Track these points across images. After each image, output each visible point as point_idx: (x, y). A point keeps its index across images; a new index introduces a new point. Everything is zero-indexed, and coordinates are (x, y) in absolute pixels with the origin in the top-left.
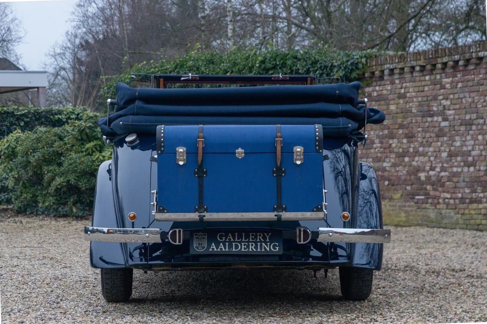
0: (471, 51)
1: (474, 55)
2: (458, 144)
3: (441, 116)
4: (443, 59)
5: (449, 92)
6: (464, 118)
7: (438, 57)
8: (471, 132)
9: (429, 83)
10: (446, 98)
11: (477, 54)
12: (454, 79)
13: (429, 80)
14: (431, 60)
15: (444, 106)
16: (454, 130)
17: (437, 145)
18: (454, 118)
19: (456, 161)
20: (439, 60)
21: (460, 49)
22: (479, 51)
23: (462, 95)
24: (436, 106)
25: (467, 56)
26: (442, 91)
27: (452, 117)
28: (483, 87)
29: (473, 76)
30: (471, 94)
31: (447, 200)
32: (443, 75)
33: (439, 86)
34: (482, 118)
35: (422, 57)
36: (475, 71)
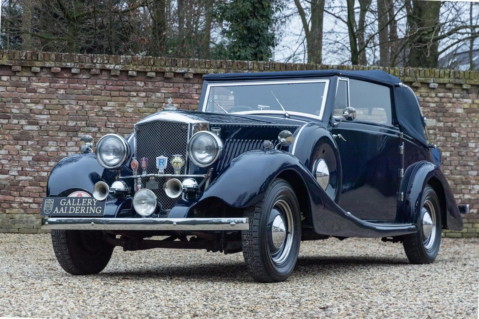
0: (95, 61)
1: (98, 66)
2: (53, 149)
3: (26, 119)
4: (45, 64)
5: (44, 96)
6: (65, 124)
7: (37, 60)
8: (76, 139)
9: (8, 84)
10: (37, 102)
11: (105, 66)
12: (52, 85)
13: (7, 81)
14: (22, 61)
15: (31, 110)
16: (48, 135)
17: (15, 148)
18: (48, 123)
19: (48, 166)
20: (38, 64)
21: (77, 57)
22: (106, 64)
23: (64, 102)
24: (17, 109)
25: (87, 65)
26: (30, 94)
27: (45, 122)
28: (99, 96)
29: (85, 85)
30: (79, 102)
31: (24, 205)
32: (34, 79)
33: (25, 89)
34: (95, 126)
35: (5, 57)
36: (89, 81)
